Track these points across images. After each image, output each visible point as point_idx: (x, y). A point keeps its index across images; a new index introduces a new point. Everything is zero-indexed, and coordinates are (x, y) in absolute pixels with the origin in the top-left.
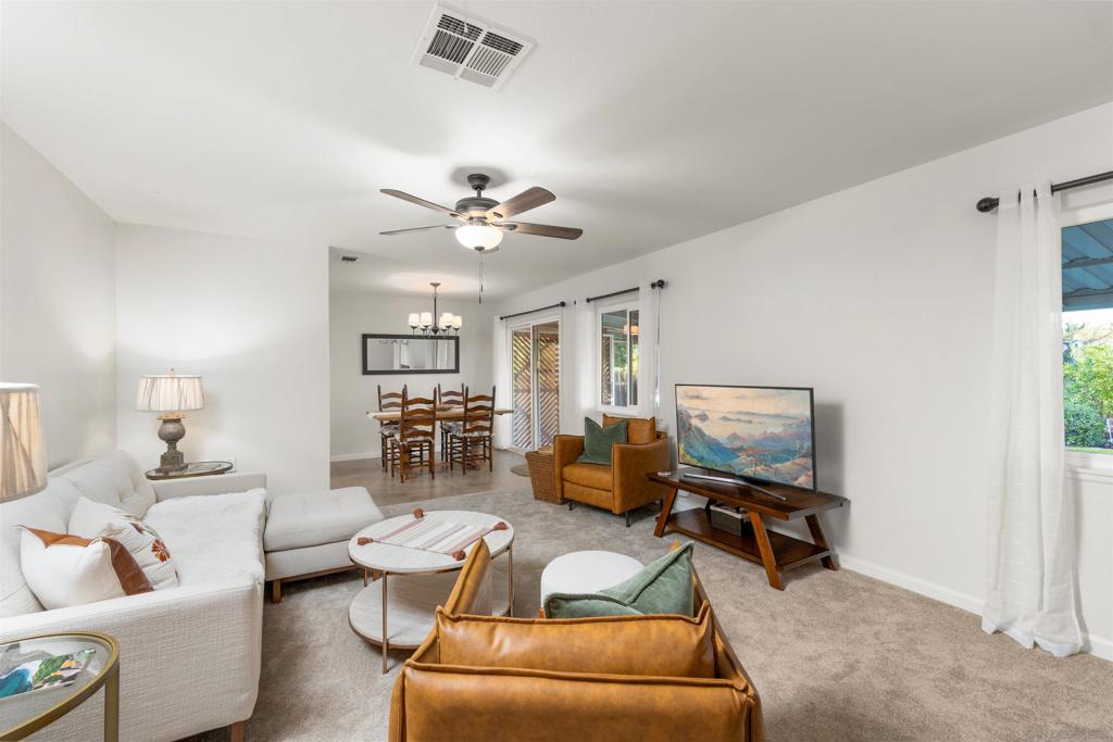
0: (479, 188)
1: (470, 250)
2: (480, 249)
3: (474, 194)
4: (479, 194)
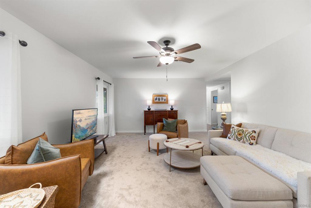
0: (167, 45)
1: (164, 65)
2: (167, 64)
3: (166, 47)
4: (167, 46)
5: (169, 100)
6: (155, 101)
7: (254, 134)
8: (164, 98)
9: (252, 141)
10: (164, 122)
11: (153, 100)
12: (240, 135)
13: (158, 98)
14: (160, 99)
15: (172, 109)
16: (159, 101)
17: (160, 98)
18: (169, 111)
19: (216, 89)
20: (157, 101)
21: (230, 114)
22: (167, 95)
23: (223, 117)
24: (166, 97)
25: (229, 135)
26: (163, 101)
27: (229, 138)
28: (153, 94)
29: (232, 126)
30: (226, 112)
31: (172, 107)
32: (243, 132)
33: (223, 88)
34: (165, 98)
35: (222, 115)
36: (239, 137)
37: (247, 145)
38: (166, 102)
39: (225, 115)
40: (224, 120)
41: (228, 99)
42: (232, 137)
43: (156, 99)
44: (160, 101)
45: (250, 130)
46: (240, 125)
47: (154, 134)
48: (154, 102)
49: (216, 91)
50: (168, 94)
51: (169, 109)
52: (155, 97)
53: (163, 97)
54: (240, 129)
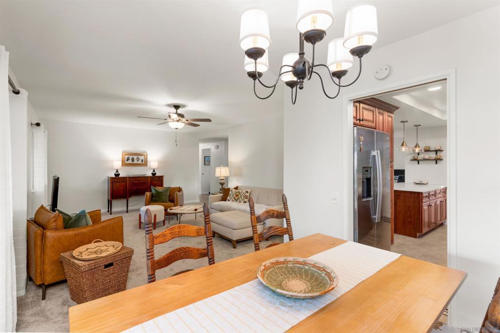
5: (150, 162)
6: (126, 162)
7: (247, 194)
8: (141, 158)
9: (246, 200)
10: (153, 191)
11: (123, 161)
12: (237, 196)
13: (131, 157)
14: (133, 159)
15: (154, 174)
16: (132, 162)
17: (135, 157)
18: (150, 177)
19: (209, 147)
20: (130, 162)
21: (227, 178)
22: (146, 154)
23: (222, 181)
24: (143, 156)
25: (228, 198)
26: (140, 162)
27: (229, 201)
28: (123, 152)
29: (231, 189)
30: (224, 177)
31: (154, 171)
32: (239, 193)
33: (218, 147)
34: (144, 159)
35: (221, 179)
36: (236, 198)
37: (242, 203)
38: (144, 164)
39: (223, 179)
40: (222, 184)
41: (224, 162)
42: (231, 199)
43: (128, 159)
44: (134, 163)
45: (244, 191)
46: (236, 188)
47: (127, 212)
48: (124, 164)
49: (209, 150)
50: (148, 153)
51: (149, 174)
52: (127, 156)
53: (139, 157)
54: (238, 191)
